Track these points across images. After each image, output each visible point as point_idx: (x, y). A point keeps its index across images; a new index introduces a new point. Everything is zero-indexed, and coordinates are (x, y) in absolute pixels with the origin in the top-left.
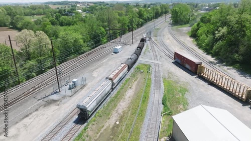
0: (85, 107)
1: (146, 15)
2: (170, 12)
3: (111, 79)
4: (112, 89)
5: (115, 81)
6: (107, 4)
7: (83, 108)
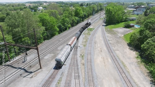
0: (60, 59)
1: (82, 13)
2: (105, 9)
3: (70, 45)
4: (71, 50)
5: (72, 46)
6: (64, 3)
7: (59, 60)
